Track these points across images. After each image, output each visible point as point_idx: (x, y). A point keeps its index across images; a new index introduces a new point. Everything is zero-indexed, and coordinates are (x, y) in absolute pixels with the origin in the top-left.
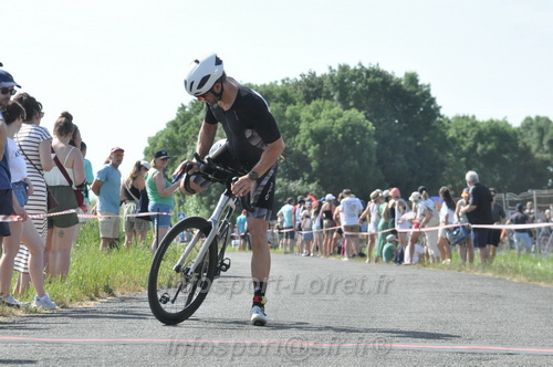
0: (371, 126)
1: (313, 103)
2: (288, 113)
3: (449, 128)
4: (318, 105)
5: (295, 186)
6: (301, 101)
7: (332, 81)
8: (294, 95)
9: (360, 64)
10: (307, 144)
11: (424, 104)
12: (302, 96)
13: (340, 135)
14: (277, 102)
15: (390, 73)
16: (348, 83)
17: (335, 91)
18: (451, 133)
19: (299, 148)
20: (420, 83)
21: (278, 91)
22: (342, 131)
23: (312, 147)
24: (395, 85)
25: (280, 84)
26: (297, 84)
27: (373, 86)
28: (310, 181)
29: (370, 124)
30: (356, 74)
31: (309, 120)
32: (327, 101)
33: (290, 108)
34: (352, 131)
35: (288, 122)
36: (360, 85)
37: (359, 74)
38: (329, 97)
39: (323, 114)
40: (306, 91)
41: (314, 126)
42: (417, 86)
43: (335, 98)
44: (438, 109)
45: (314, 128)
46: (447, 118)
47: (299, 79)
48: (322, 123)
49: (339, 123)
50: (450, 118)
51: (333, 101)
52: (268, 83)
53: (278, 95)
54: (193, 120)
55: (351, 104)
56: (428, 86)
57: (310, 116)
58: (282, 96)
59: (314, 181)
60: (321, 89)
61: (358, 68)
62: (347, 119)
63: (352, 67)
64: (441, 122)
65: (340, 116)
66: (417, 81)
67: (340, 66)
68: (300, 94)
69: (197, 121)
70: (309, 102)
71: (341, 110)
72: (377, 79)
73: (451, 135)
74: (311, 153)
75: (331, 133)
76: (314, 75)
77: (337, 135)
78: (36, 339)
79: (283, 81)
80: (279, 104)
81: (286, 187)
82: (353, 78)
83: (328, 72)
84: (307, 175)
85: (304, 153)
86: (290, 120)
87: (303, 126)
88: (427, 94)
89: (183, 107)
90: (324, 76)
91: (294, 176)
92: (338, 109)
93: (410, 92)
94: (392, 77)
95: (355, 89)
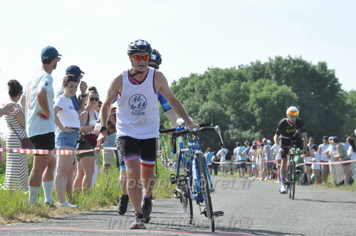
0: (295, 96)
1: (258, 81)
2: (242, 87)
3: (347, 98)
4: (261, 83)
5: (246, 134)
6: (250, 80)
7: (271, 67)
8: (246, 76)
9: (289, 56)
10: (254, 107)
11: (331, 82)
12: (251, 76)
13: (276, 102)
14: (235, 80)
15: (309, 62)
16: (281, 68)
17: (273, 73)
18: (348, 102)
19: (249, 110)
20: (328, 69)
21: (236, 73)
22: (277, 99)
23: (257, 109)
24: (312, 70)
25: (237, 68)
26: (248, 69)
27: (297, 70)
28: (256, 131)
29: (295, 95)
30: (287, 63)
31: (256, 92)
32: (268, 80)
33: (243, 84)
34: (283, 99)
35: (242, 93)
36: (289, 70)
37: (289, 63)
38: (268, 77)
39: (264, 88)
40: (254, 73)
41: (259, 96)
42: (326, 70)
43: (273, 78)
44: (339, 85)
45: (258, 97)
46: (346, 92)
47: (250, 65)
48: (264, 94)
49: (275, 94)
50: (348, 92)
51: (271, 79)
52: (229, 68)
53: (235, 76)
54: (181, 91)
55: (283, 81)
56: (334, 71)
57: (256, 89)
58: (239, 76)
59: (258, 131)
60: (263, 72)
61: (288, 58)
62: (280, 92)
63: (284, 58)
64: (341, 94)
65: (276, 89)
66: (326, 67)
67: (276, 58)
68: (250, 75)
69: (183, 92)
70: (255, 80)
71: (276, 86)
72: (300, 66)
73: (348, 103)
74: (256, 113)
75: (270, 100)
76: (259, 63)
77: (273, 102)
78: (80, 230)
79: (239, 67)
80: (236, 81)
81: (240, 135)
82: (285, 65)
83: (268, 61)
84: (253, 127)
85: (252, 113)
86: (243, 92)
87: (252, 95)
88: (333, 76)
89: (175, 83)
90: (266, 64)
91: (245, 128)
92: (274, 85)
93: (322, 75)
94: (310, 65)
95: (286, 72)
